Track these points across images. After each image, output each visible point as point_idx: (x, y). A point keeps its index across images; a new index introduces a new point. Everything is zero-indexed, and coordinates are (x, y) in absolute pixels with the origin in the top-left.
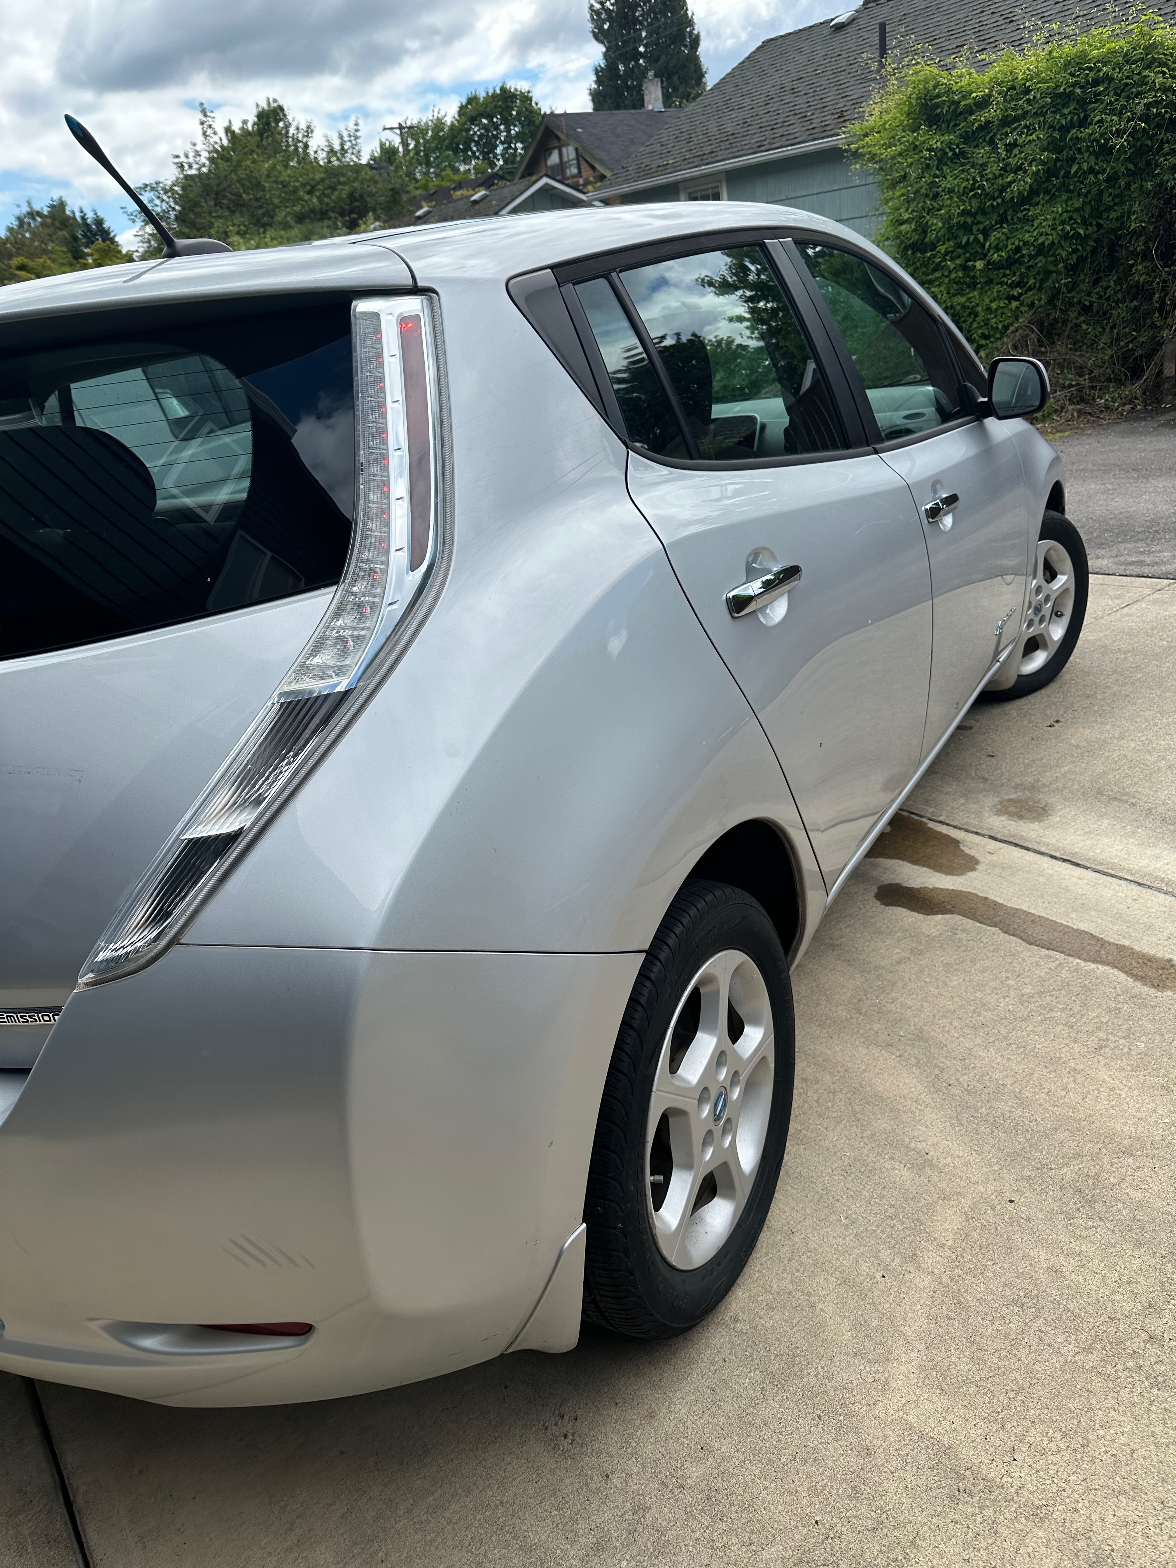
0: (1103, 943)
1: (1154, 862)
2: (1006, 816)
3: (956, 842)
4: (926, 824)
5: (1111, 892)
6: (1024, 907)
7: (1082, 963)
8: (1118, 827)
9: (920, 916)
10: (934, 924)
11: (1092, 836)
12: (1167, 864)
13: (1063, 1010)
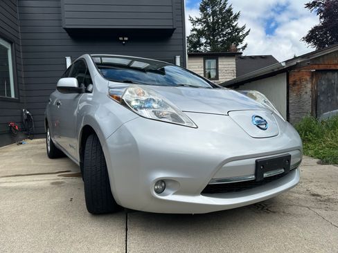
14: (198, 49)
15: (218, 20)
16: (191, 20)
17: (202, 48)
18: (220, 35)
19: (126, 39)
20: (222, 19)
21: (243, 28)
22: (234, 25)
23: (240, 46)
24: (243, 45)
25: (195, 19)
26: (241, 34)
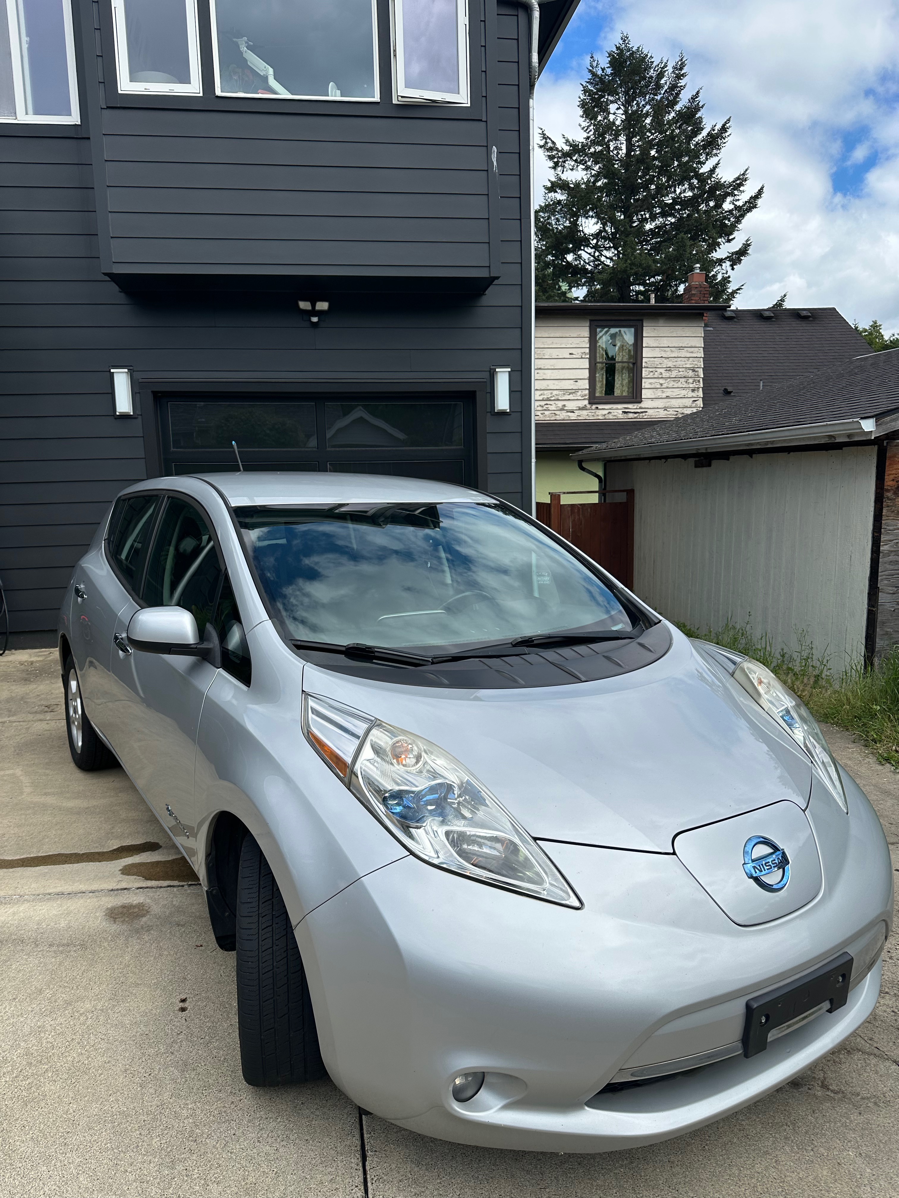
0: (23, 866)
1: (15, 911)
2: (134, 905)
3: (147, 878)
4: (179, 881)
5: (32, 887)
6: (76, 865)
7: (28, 856)
8: (52, 924)
9: (124, 844)
10: (115, 844)
11: (66, 912)
12: (6, 912)
13: (26, 840)
14: (570, 257)
15: (645, 152)
16: (549, 147)
17: (586, 254)
18: (650, 209)
19: (323, 306)
20: (660, 145)
21: (739, 182)
22: (705, 169)
23: (723, 250)
24: (735, 246)
25: (561, 145)
26: (727, 206)
